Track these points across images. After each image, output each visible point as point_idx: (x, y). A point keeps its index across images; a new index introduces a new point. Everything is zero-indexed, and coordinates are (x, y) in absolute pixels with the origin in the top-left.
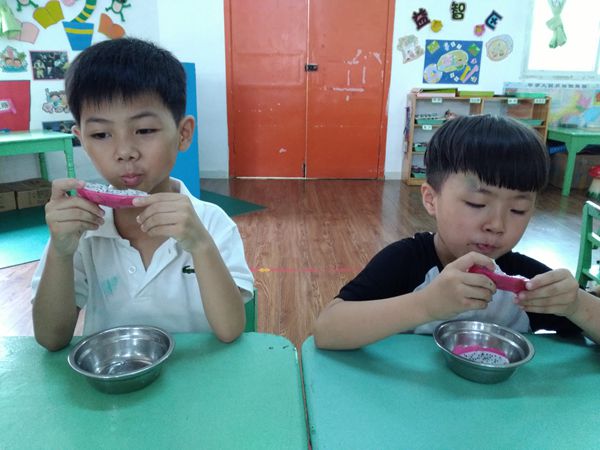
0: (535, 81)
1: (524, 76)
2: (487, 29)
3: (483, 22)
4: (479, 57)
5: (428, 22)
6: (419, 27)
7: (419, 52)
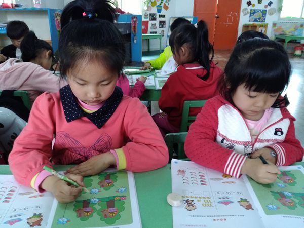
0: (282, 21)
1: (279, 20)
2: (268, 6)
3: (267, 4)
4: (265, 14)
5: (251, 4)
6: (249, 6)
7: (248, 13)
